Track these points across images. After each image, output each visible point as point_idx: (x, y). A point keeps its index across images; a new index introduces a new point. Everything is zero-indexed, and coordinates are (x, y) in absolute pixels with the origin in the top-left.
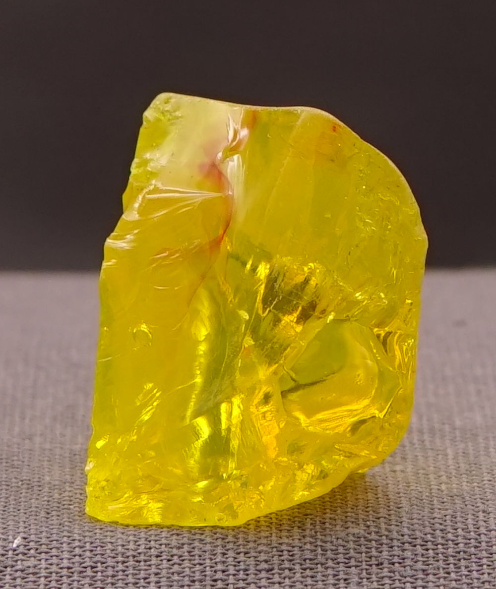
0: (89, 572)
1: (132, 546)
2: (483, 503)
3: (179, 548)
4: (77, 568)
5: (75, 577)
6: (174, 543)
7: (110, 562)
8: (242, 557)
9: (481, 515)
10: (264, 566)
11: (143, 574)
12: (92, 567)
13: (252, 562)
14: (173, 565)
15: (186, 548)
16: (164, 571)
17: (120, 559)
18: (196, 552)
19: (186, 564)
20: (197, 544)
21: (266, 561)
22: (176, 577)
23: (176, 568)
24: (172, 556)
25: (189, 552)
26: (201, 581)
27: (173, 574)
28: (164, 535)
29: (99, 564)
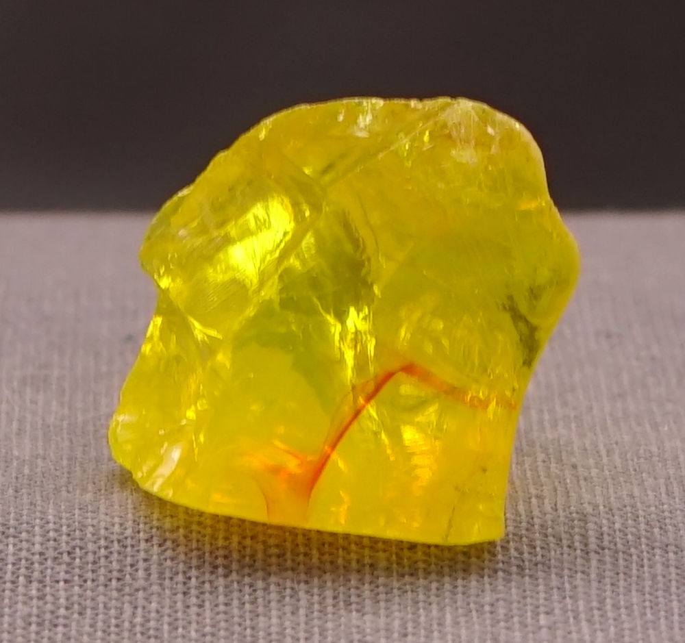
0: (66, 558)
1: (117, 528)
2: (537, 489)
3: (172, 531)
4: (51, 553)
5: (49, 562)
6: (167, 525)
7: (91, 547)
8: (248, 542)
9: (534, 500)
10: (275, 551)
11: (129, 560)
12: (69, 553)
13: (260, 547)
14: (165, 550)
15: (181, 531)
16: (155, 557)
17: (102, 542)
18: (194, 535)
19: (181, 549)
20: (194, 527)
21: (277, 546)
22: (169, 563)
23: (169, 553)
24: (165, 540)
25: (185, 537)
26: (198, 568)
27: (166, 559)
28: (155, 516)
29: (77, 550)
